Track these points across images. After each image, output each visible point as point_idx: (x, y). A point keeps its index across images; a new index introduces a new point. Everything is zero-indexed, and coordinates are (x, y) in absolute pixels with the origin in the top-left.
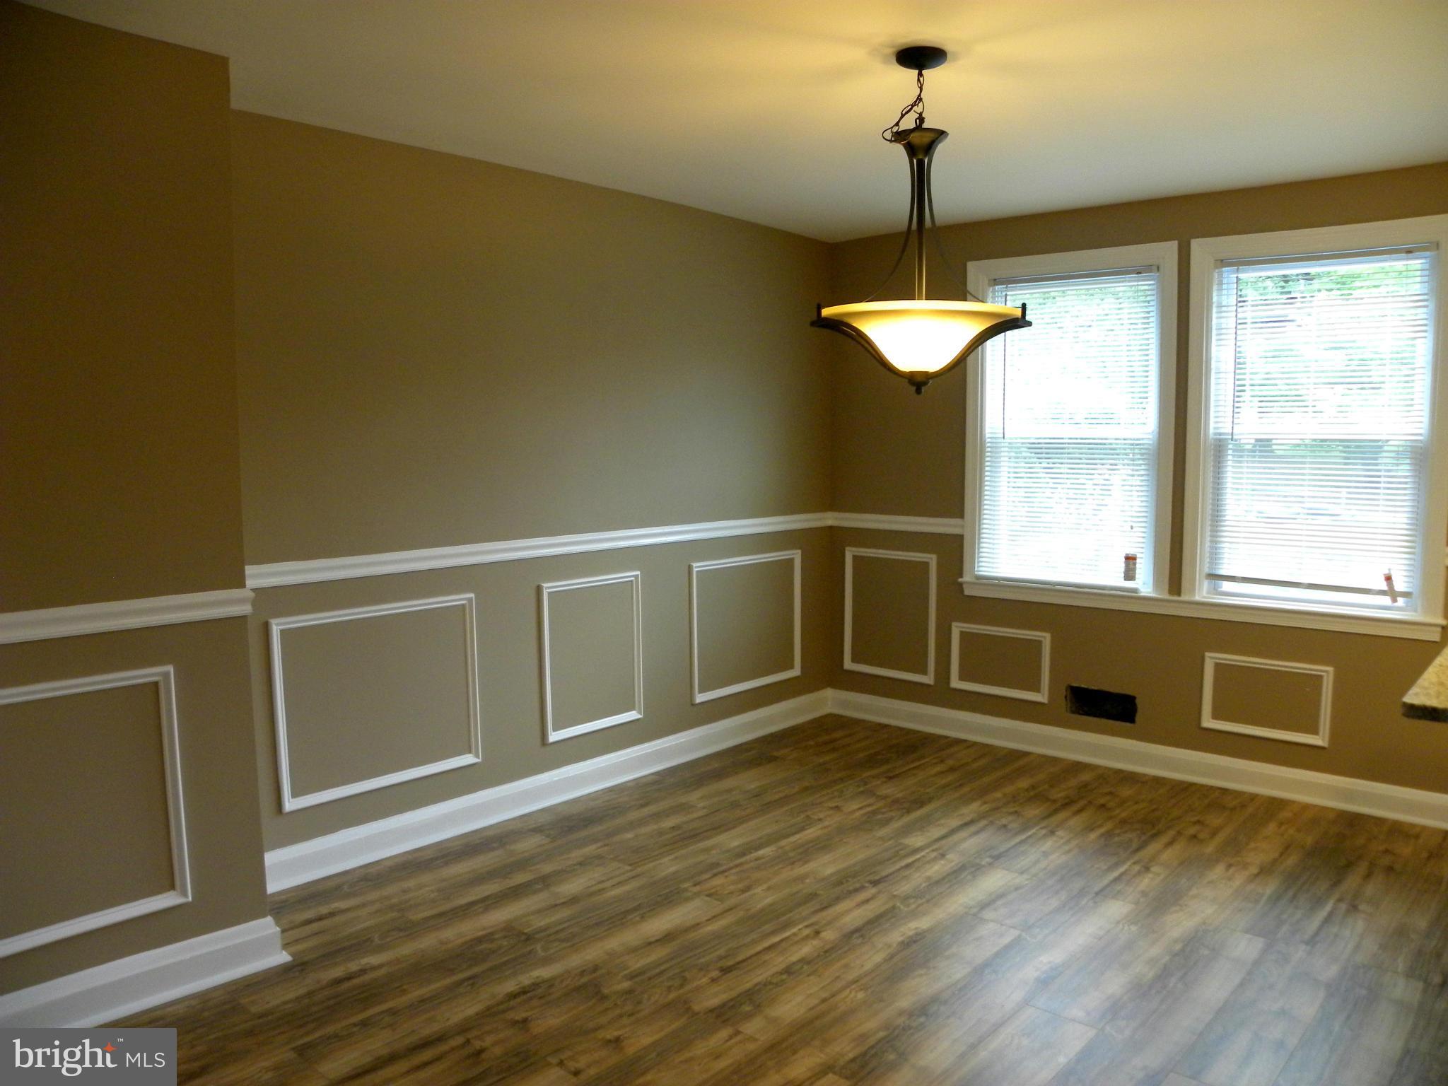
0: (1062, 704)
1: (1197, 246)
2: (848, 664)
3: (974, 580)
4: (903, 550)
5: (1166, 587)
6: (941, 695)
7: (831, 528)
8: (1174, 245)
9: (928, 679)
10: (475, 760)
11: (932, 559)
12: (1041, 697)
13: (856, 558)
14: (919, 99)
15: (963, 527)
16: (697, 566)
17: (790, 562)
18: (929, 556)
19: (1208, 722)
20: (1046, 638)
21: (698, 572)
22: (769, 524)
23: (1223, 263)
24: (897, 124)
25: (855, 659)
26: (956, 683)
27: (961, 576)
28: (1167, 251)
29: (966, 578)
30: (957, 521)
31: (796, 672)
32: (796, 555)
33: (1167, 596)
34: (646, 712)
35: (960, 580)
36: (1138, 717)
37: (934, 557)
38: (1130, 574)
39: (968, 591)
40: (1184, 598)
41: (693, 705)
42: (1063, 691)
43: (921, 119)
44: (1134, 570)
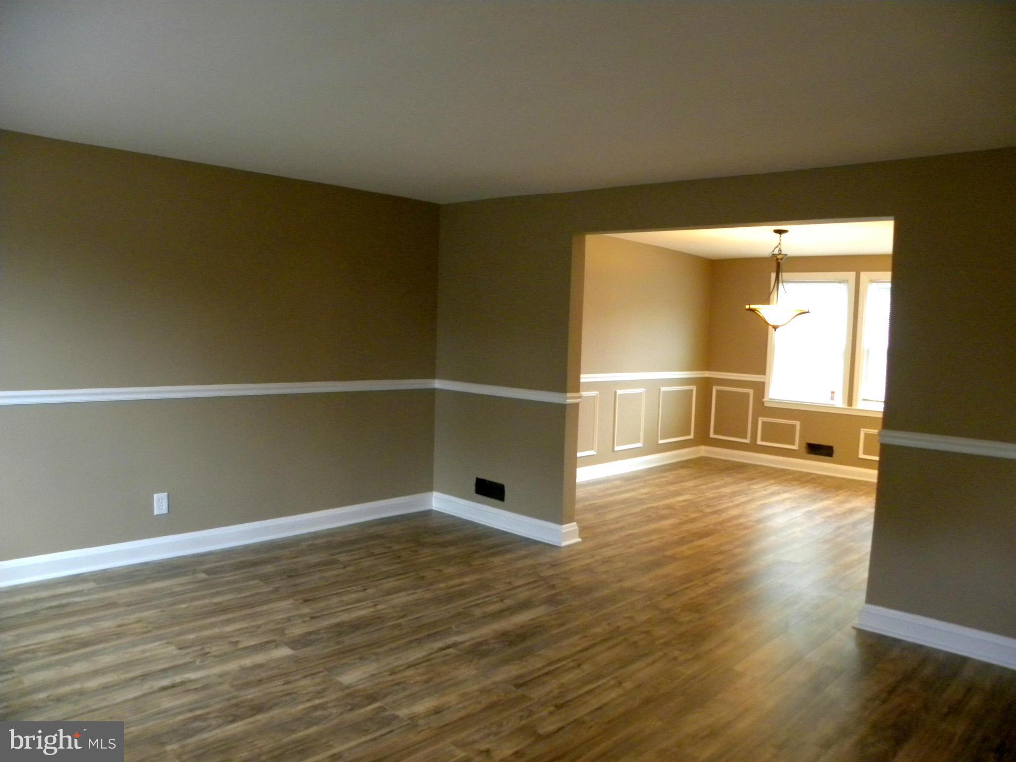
0: (804, 449)
1: (864, 275)
2: (712, 435)
3: (768, 400)
4: (740, 388)
5: (846, 404)
6: (753, 447)
7: (707, 378)
8: (853, 274)
9: (747, 441)
10: (595, 453)
11: (751, 392)
12: (795, 447)
13: (718, 391)
14: (780, 244)
15: (765, 378)
16: (663, 389)
17: (691, 391)
18: (750, 390)
19: (861, 456)
20: (798, 424)
21: (663, 391)
22: (682, 374)
23: (872, 281)
24: (773, 251)
25: (716, 433)
26: (759, 442)
27: (763, 398)
28: (851, 275)
29: (766, 399)
30: (763, 376)
31: (691, 437)
32: (694, 388)
33: (846, 407)
34: (644, 444)
35: (763, 400)
36: (834, 455)
37: (752, 390)
38: (832, 399)
39: (766, 405)
40: (854, 407)
41: (658, 444)
42: (804, 445)
43: (780, 250)
44: (834, 396)
